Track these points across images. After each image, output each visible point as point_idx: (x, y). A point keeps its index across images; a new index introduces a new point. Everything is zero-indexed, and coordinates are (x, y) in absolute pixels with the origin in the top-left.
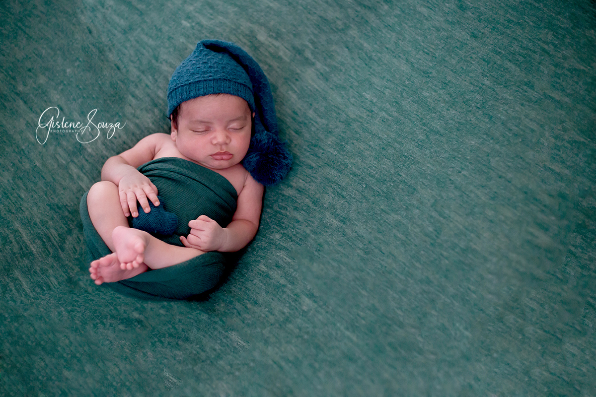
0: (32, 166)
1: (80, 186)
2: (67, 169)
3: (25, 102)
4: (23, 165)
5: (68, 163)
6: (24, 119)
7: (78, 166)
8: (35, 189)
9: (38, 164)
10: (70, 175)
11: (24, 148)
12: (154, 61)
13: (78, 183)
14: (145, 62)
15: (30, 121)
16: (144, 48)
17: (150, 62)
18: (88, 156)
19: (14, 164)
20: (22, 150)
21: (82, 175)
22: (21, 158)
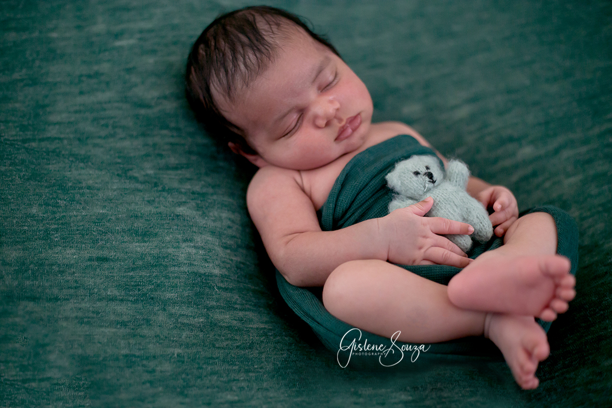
0: (172, 360)
1: (257, 329)
2: (215, 325)
3: (34, 299)
4: (161, 372)
5: (207, 317)
6: (66, 319)
7: (223, 308)
8: (225, 379)
9: (177, 351)
10: (228, 327)
11: (125, 352)
12: (143, 112)
13: (252, 328)
14: (129, 123)
15: (80, 314)
16: (105, 110)
17: (137, 117)
18: (222, 282)
19: (151, 382)
20: (126, 356)
21: (241, 314)
22: (143, 366)
